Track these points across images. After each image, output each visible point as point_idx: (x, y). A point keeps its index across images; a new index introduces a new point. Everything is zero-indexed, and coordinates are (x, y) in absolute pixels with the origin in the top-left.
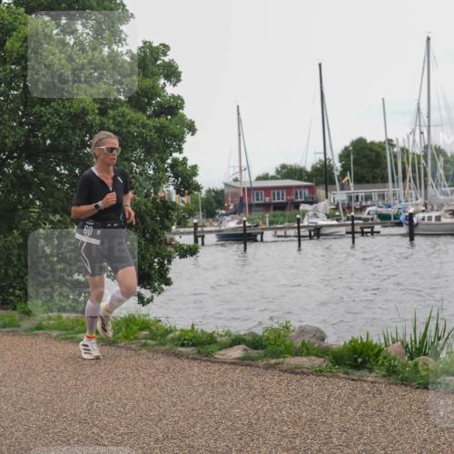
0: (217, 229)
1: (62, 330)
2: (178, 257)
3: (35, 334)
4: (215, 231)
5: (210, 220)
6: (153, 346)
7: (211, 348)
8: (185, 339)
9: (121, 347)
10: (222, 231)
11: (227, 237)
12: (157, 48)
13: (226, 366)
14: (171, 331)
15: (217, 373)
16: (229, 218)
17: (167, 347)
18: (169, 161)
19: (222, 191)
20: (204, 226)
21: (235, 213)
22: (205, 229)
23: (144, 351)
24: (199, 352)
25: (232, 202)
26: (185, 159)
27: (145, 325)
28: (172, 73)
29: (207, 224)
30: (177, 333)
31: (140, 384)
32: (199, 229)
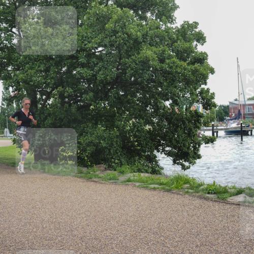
0: (225, 128)
1: (141, 182)
2: (204, 144)
3: (127, 184)
4: (224, 129)
5: (221, 123)
6: (192, 193)
7: (225, 195)
8: (210, 190)
9: (174, 193)
10: (228, 129)
11: (231, 133)
12: (192, 24)
13: (234, 206)
14: (202, 185)
15: (229, 210)
16: (232, 122)
17: (200, 194)
18: (199, 90)
19: (228, 106)
20: (217, 126)
21: (235, 119)
22: (218, 128)
23: (187, 196)
24: (218, 197)
25: (234, 112)
26: (208, 89)
27: (187, 181)
28: (201, 38)
29: (219, 125)
30: (206, 186)
31: (185, 214)
32: (215, 128)
